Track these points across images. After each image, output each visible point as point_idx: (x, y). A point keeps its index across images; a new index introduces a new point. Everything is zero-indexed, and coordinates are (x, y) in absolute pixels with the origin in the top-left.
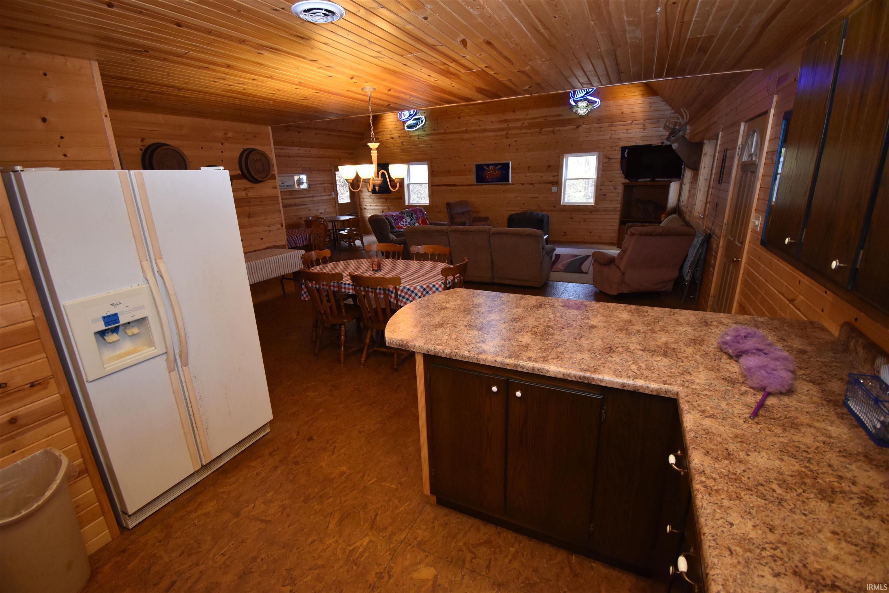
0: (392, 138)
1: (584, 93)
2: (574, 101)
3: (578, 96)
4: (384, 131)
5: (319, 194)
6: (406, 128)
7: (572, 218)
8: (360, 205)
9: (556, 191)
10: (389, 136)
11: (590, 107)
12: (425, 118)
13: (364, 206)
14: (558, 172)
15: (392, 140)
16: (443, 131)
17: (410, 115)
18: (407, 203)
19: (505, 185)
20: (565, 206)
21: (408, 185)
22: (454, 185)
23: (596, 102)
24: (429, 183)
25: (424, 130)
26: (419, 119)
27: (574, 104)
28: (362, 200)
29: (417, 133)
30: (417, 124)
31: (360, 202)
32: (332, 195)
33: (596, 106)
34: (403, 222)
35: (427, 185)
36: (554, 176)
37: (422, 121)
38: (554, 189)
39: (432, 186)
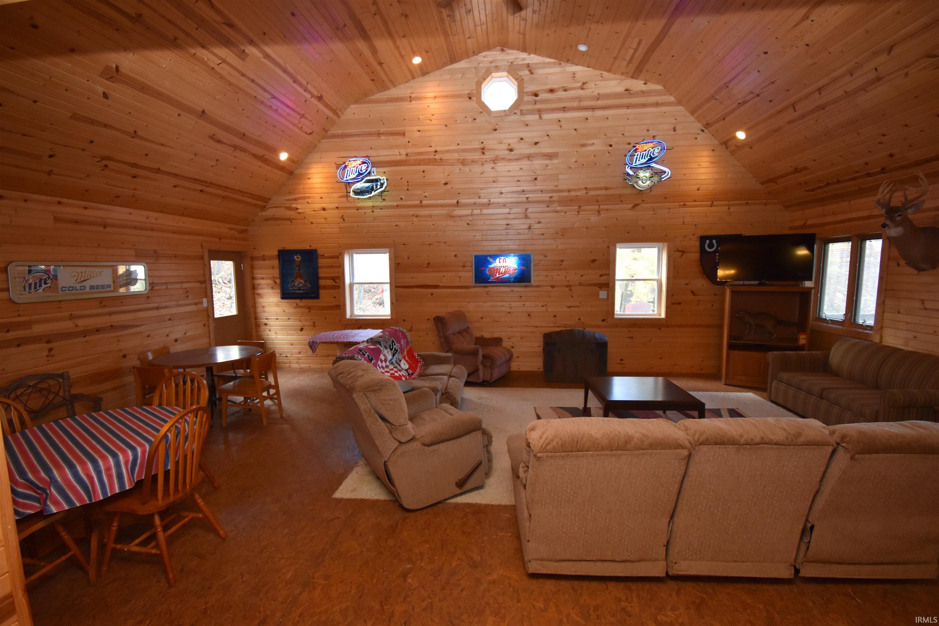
0: (324, 209)
1: (647, 159)
2: (631, 168)
3: (638, 163)
4: (309, 198)
5: (175, 303)
6: (352, 194)
7: (632, 338)
8: (256, 318)
9: (605, 297)
10: (318, 206)
11: (656, 179)
12: (387, 180)
13: (266, 321)
14: (609, 269)
15: (323, 212)
16: (418, 202)
17: (360, 174)
18: (348, 316)
19: (526, 286)
20: (621, 319)
21: (351, 285)
22: (437, 287)
23: (665, 172)
24: (391, 283)
25: (384, 200)
26: (376, 181)
27: (631, 173)
28: (259, 310)
29: (370, 204)
30: (372, 189)
31: (255, 313)
32: (202, 303)
33: (665, 177)
34: (382, 361)
35: (389, 285)
36: (601, 276)
37: (382, 185)
38: (603, 294)
39: (396, 287)
